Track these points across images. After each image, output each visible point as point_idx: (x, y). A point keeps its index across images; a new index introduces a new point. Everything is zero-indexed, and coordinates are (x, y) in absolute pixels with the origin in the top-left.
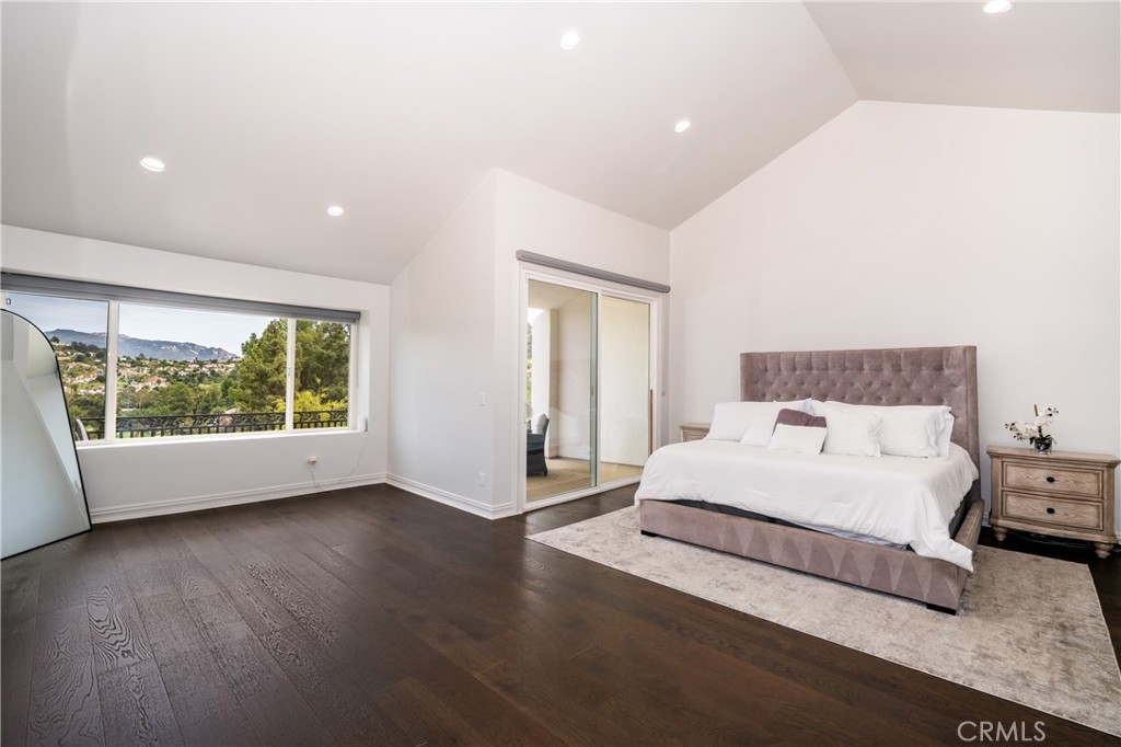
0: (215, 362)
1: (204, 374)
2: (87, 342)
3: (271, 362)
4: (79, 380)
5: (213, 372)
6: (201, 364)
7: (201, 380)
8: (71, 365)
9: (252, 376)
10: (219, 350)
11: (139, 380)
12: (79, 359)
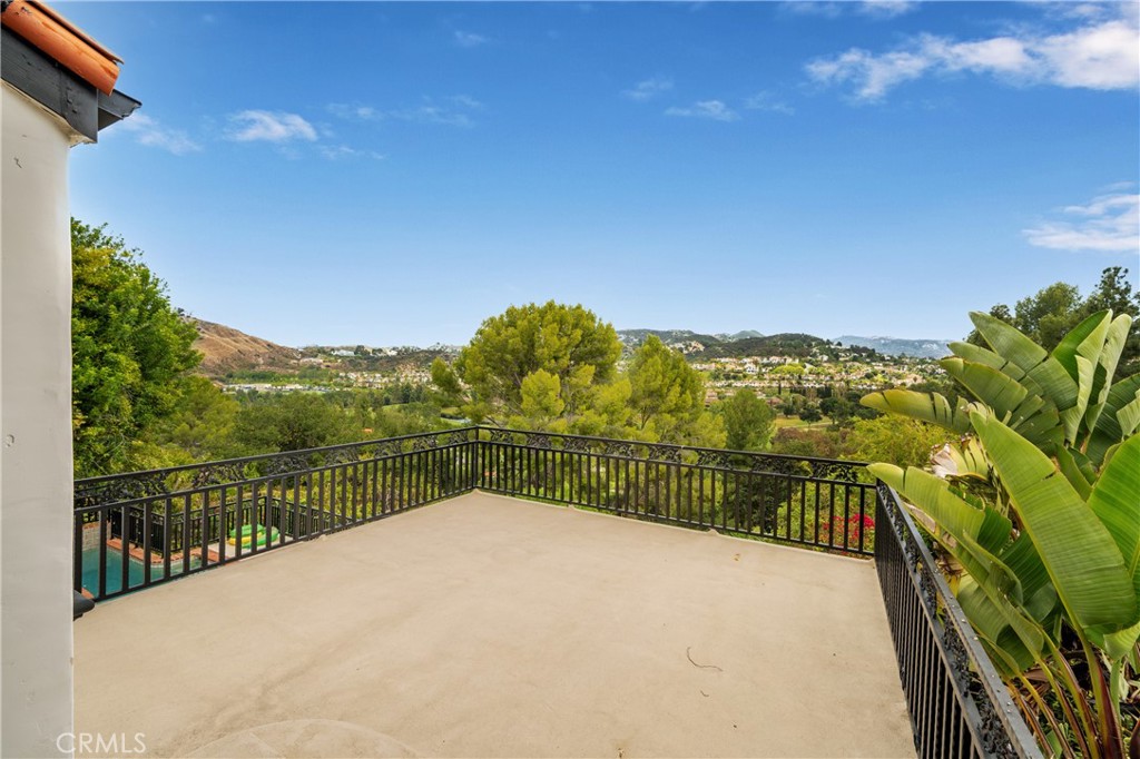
2: (861, 346)
4: (852, 377)
8: (849, 364)
11: (899, 377)
12: (854, 359)
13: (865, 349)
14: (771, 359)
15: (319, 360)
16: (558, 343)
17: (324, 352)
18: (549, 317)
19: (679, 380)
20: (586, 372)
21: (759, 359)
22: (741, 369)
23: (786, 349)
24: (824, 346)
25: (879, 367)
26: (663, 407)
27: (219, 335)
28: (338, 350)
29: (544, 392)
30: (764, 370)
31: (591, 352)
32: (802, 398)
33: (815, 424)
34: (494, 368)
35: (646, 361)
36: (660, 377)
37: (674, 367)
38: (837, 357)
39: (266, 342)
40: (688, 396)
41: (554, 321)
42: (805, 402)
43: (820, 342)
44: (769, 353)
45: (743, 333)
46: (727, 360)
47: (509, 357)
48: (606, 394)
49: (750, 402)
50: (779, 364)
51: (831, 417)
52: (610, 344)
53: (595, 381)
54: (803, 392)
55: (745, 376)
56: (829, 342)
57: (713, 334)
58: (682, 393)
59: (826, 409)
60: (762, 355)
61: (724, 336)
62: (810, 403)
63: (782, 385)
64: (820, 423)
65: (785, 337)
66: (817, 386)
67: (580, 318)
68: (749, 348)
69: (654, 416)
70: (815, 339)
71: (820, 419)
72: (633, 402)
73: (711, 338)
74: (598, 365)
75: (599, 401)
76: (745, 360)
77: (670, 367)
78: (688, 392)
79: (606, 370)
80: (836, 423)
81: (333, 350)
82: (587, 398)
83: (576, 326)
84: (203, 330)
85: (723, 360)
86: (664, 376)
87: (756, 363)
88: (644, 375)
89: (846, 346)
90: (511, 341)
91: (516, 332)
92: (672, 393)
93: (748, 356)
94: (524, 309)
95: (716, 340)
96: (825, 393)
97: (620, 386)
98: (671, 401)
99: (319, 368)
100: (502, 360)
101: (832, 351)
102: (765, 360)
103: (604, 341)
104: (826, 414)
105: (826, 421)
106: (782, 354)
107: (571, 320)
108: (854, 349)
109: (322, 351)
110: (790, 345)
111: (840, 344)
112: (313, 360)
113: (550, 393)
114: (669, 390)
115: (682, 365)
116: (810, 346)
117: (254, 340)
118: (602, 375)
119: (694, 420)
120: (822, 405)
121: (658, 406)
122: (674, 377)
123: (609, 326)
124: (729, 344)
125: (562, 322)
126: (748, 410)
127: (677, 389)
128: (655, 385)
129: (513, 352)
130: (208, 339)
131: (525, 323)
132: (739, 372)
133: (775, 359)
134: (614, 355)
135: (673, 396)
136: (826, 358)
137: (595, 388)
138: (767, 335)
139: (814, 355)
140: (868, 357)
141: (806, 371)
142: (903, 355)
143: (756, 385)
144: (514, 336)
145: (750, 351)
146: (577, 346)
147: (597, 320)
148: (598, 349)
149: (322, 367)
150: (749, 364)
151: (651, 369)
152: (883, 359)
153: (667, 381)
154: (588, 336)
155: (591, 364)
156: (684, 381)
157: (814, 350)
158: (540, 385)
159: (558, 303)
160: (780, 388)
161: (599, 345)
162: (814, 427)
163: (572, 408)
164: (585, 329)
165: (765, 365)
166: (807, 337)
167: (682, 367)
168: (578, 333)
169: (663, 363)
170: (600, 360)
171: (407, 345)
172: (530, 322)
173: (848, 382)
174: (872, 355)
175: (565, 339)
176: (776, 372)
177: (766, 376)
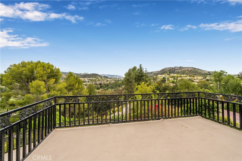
0: (121, 78)
1: (119, 80)
2: (105, 76)
3: (130, 77)
4: (104, 81)
5: (120, 80)
6: (119, 78)
7: (119, 81)
8: (104, 79)
9: (126, 80)
10: (121, 76)
11: (111, 81)
12: (104, 78)
13: (106, 76)
16: (43, 73)
18: (39, 65)
19: (78, 82)
20: (53, 80)
21: (88, 78)
22: (85, 80)
23: (93, 76)
24: (100, 76)
25: (108, 79)
26: (74, 88)
29: (39, 86)
31: (53, 75)
32: (96, 85)
33: (99, 90)
34: (16, 80)
35: (69, 78)
36: (73, 81)
37: (76, 79)
38: (102, 78)
41: (41, 67)
42: (97, 86)
43: (99, 75)
44: (90, 77)
45: (84, 73)
46: (82, 78)
47: (23, 77)
48: (59, 86)
49: (92, 86)
50: (92, 79)
51: (102, 89)
52: (59, 73)
53: (54, 83)
54: (97, 84)
55: (86, 82)
56: (100, 75)
57: (78, 73)
59: (101, 87)
60: (89, 78)
61: (81, 74)
62: (98, 86)
64: (100, 90)
65: (93, 74)
66: (99, 83)
67: (49, 66)
69: (72, 91)
70: (98, 75)
71: (100, 89)
72: (66, 88)
73: (78, 74)
74: (56, 79)
75: (57, 88)
76: (85, 79)
78: (80, 85)
79: (57, 80)
80: (103, 89)
82: (53, 87)
83: (48, 68)
87: (88, 79)
88: (69, 81)
89: (103, 76)
90: (24, 72)
91: (26, 69)
92: (76, 85)
93: (86, 78)
94: (29, 62)
95: (79, 75)
96: (100, 84)
97: (62, 84)
98: (76, 87)
100: (20, 77)
101: (101, 77)
102: (89, 79)
103: (57, 73)
104: (101, 88)
105: (101, 89)
106: (92, 77)
107: (47, 67)
108: (104, 76)
110: (94, 76)
111: (102, 75)
113: (41, 87)
114: (76, 84)
115: (78, 78)
116: (97, 76)
118: (56, 82)
119: (81, 91)
120: (100, 86)
121: (73, 88)
123: (58, 69)
124: (82, 75)
125: (43, 67)
126: (92, 88)
127: (77, 84)
128: (72, 83)
129: (25, 75)
131: (30, 66)
132: (84, 81)
133: (91, 78)
134: (60, 76)
135: (77, 86)
136: (100, 78)
137: (55, 85)
139: (98, 78)
140: (107, 78)
141: (97, 80)
142: (111, 78)
143: (88, 83)
144: (25, 70)
145: (86, 77)
146: (48, 74)
147: (54, 67)
148: (55, 75)
150: (86, 79)
151: (71, 80)
152: (109, 78)
153: (75, 82)
154: (52, 71)
155: (54, 79)
156: (79, 82)
157: (98, 76)
158: (37, 84)
159: (41, 61)
160: (92, 84)
161: (56, 74)
162: (99, 91)
163: (48, 91)
164: (51, 69)
165: (90, 80)
166: (97, 74)
167: (78, 79)
168: (49, 70)
169: (74, 78)
170: (56, 77)
172: (32, 66)
173: (104, 82)
174: (107, 77)
175: (45, 72)
176: (92, 81)
177: (90, 82)
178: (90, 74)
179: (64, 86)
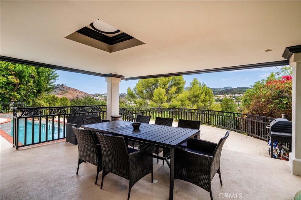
14: (236, 95)
15: (99, 97)
16: (165, 80)
17: (100, 95)
20: (174, 89)
21: (231, 95)
23: (241, 92)
26: (199, 100)
27: (72, 91)
28: (104, 94)
29: (160, 94)
30: (233, 99)
31: (175, 84)
34: (145, 88)
37: (203, 88)
39: (84, 92)
40: (207, 97)
44: (235, 93)
45: (226, 87)
46: (221, 96)
50: (238, 97)
58: (206, 96)
60: (232, 94)
61: (220, 88)
63: (240, 103)
65: (240, 88)
68: (228, 92)
69: (196, 104)
72: (189, 99)
73: (215, 89)
75: (178, 98)
76: (227, 96)
77: (201, 88)
78: (207, 96)
79: (180, 89)
81: (102, 94)
82: (174, 97)
84: (68, 89)
85: (219, 96)
86: (199, 91)
87: (230, 96)
92: (202, 96)
93: (228, 94)
95: (217, 90)
98: (202, 98)
99: (98, 100)
100: (148, 86)
103: (180, 80)
106: (239, 94)
109: (99, 95)
110: (242, 91)
112: (97, 97)
113: (162, 94)
117: (81, 92)
121: (197, 101)
122: (203, 91)
126: (228, 104)
127: (204, 95)
128: (197, 93)
130: (70, 92)
133: (237, 95)
134: (183, 85)
137: (177, 94)
138: (234, 88)
146: (171, 81)
148: (178, 83)
149: (99, 99)
151: (195, 88)
153: (200, 92)
154: (175, 79)
155: (175, 87)
156: (206, 92)
158: (159, 92)
160: (239, 104)
163: (169, 100)
165: (234, 97)
167: (205, 88)
169: (199, 87)
170: (178, 86)
171: (122, 93)
175: (167, 79)
176: (238, 99)
177: (234, 100)
178: (235, 89)
179: (185, 95)
